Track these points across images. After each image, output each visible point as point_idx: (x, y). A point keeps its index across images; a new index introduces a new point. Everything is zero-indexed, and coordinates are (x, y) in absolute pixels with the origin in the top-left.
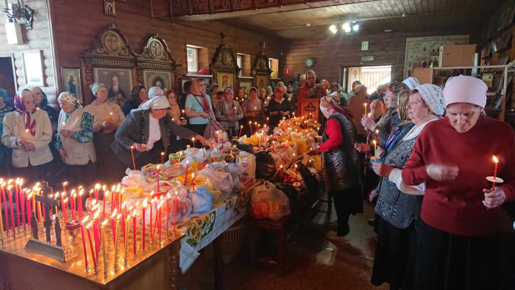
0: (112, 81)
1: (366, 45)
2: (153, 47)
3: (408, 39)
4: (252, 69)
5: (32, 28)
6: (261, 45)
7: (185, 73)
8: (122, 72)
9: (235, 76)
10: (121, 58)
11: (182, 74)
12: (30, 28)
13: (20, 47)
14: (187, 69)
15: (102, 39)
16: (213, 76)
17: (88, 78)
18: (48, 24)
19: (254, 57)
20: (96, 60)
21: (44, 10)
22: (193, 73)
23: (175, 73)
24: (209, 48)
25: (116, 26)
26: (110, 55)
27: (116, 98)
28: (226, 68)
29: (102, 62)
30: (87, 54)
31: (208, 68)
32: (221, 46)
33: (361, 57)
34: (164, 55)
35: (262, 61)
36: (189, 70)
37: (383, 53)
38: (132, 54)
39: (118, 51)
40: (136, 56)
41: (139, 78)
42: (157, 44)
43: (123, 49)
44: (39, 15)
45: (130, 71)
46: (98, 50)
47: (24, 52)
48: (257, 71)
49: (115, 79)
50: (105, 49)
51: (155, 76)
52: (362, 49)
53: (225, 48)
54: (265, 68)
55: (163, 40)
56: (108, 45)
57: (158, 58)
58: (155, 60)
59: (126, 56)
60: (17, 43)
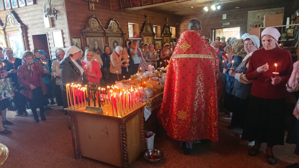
0: (95, 44)
1: (225, 16)
2: (112, 25)
3: (249, 12)
4: (161, 34)
5: (57, 19)
6: (166, 20)
7: (127, 38)
8: (99, 39)
9: (153, 38)
10: (98, 32)
11: (126, 38)
12: (56, 19)
13: (51, 29)
14: (129, 36)
15: (89, 23)
16: (142, 39)
17: (84, 43)
18: (65, 17)
19: (162, 27)
20: (87, 33)
21: (63, 10)
22: (132, 37)
23: (123, 38)
24: (139, 24)
25: (95, 16)
26: (93, 31)
27: (96, 52)
28: (148, 34)
29: (90, 34)
30: (84, 31)
31: (139, 35)
32: (145, 22)
33: (222, 23)
34: (118, 29)
35: (167, 29)
36: (130, 36)
37: (235, 20)
38: (103, 30)
39: (96, 29)
40: (105, 31)
41: (107, 42)
42: (114, 24)
43: (99, 27)
44: (60, 13)
45: (102, 38)
46: (88, 29)
47: (53, 31)
48: (164, 34)
49: (96, 42)
50: (91, 28)
51: (114, 40)
52: (223, 19)
53: (147, 23)
54: (168, 33)
55: (117, 21)
56: (92, 25)
57: (115, 31)
58: (114, 32)
59: (100, 31)
60: (49, 27)
